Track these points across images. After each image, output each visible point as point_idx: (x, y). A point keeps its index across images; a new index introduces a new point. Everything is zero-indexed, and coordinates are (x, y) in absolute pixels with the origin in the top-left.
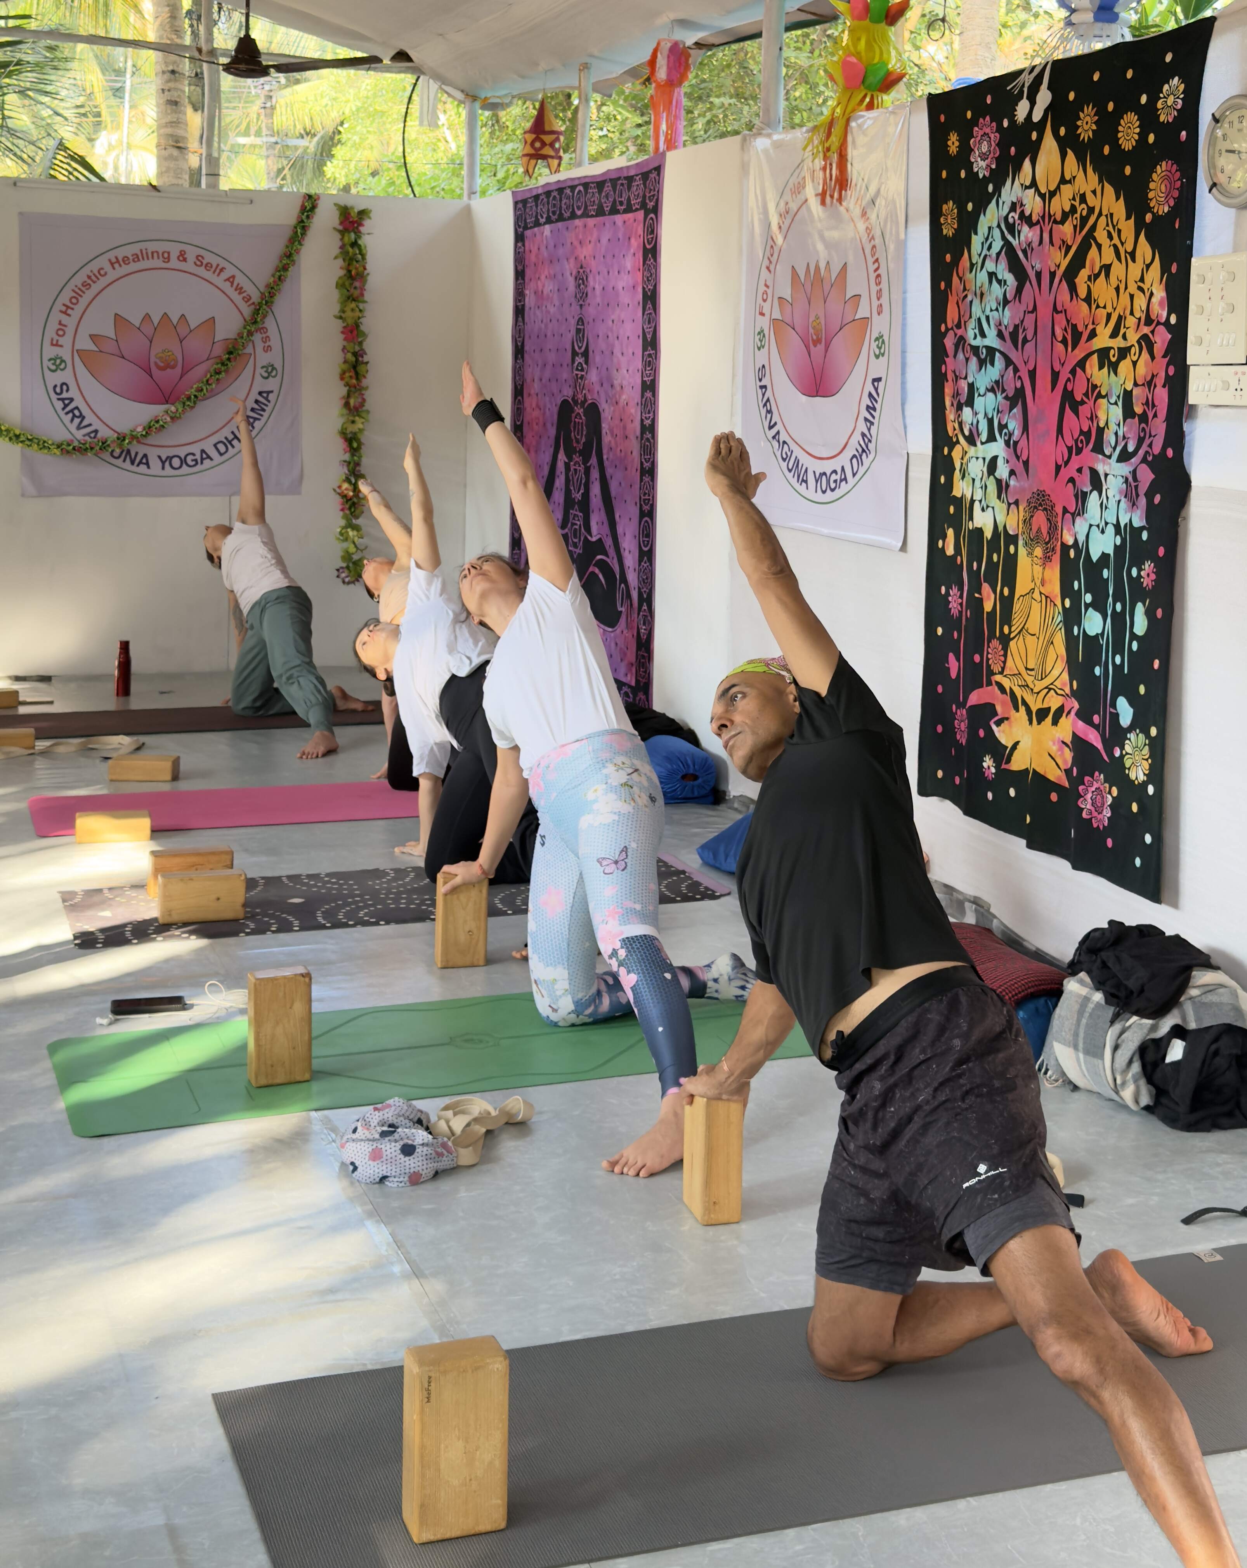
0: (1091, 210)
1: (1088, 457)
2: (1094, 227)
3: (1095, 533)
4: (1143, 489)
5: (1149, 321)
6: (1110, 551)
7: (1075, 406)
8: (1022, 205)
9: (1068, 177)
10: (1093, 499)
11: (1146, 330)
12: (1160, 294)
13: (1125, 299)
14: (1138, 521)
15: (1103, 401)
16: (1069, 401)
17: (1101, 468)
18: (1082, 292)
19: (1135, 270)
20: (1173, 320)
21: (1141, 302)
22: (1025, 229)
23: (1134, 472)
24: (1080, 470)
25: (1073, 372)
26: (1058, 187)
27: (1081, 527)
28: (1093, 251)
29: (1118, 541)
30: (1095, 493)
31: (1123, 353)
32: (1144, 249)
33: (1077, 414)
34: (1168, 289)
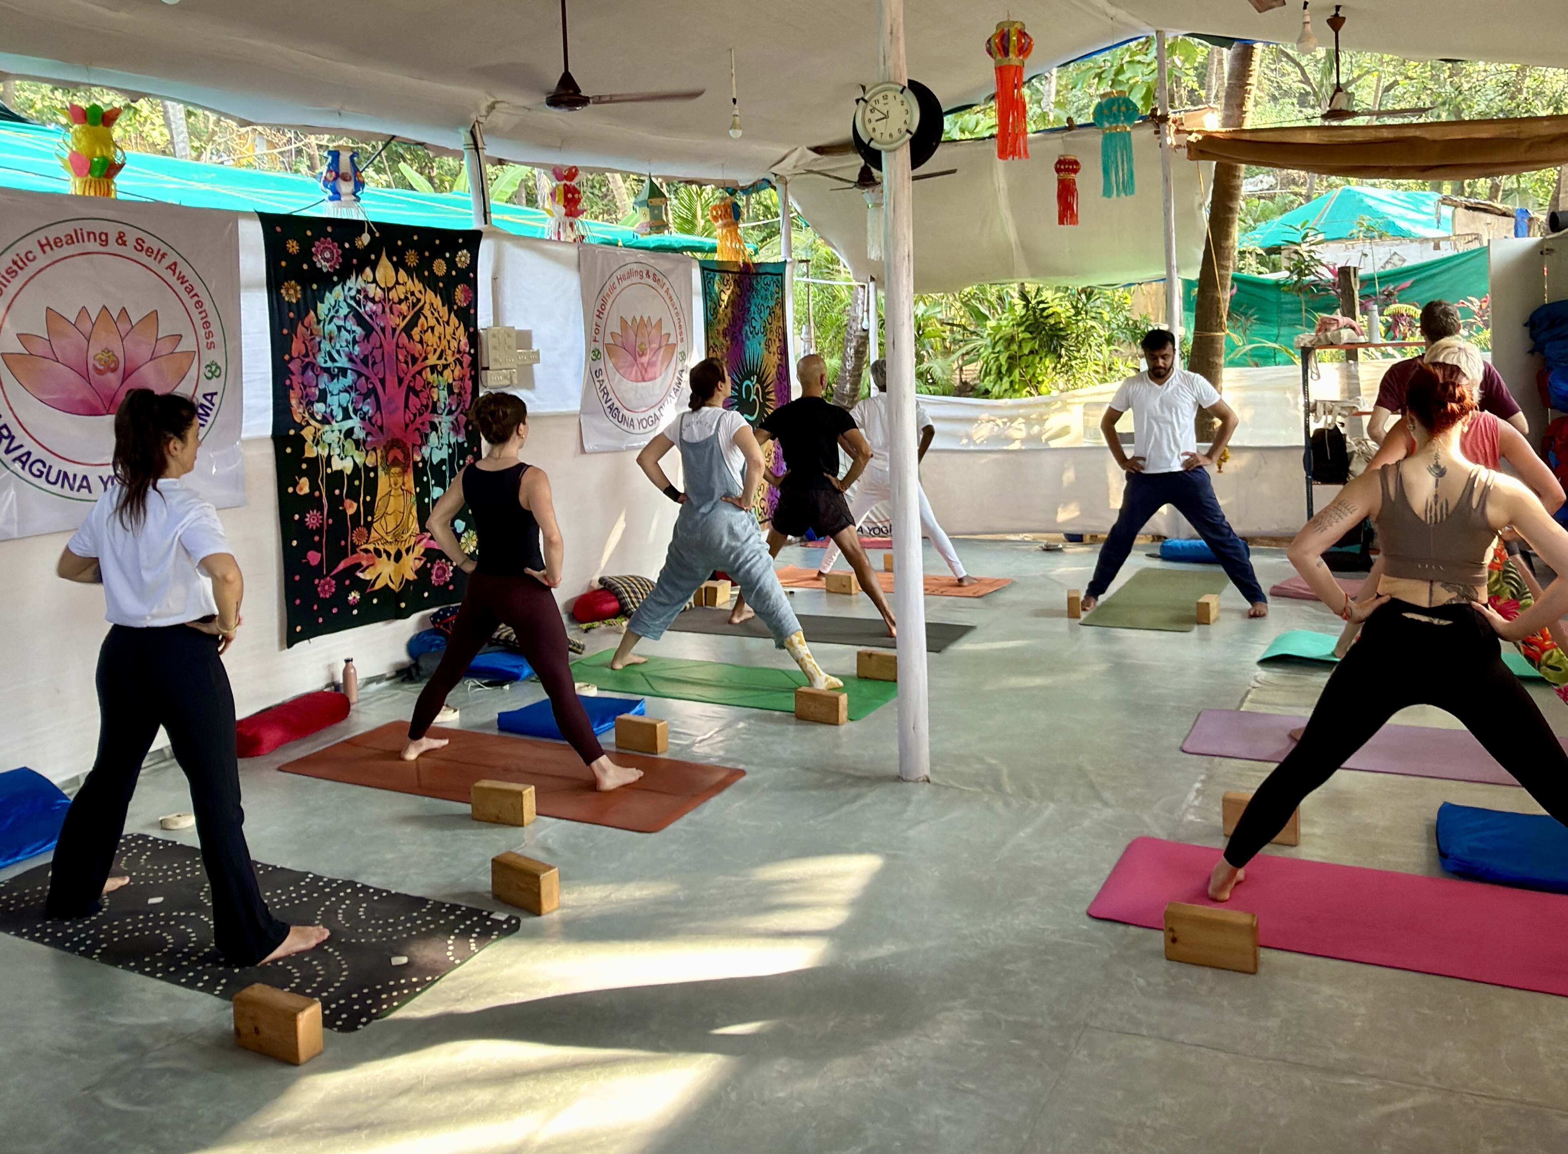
0: (419, 300)
1: (427, 416)
2: (422, 308)
3: (435, 451)
4: (462, 426)
5: (459, 352)
6: (446, 457)
7: (417, 394)
8: (365, 291)
9: (401, 281)
10: (433, 437)
11: (458, 356)
12: (464, 340)
13: (444, 343)
14: (460, 440)
15: (436, 390)
16: (412, 390)
17: (436, 420)
18: (417, 337)
19: (449, 330)
20: (472, 351)
21: (454, 344)
22: (370, 304)
23: (456, 419)
24: (423, 424)
25: (414, 377)
26: (394, 286)
27: (426, 451)
28: (422, 319)
29: (450, 451)
30: (434, 433)
31: (445, 367)
32: (454, 320)
33: (418, 396)
34: (468, 338)
